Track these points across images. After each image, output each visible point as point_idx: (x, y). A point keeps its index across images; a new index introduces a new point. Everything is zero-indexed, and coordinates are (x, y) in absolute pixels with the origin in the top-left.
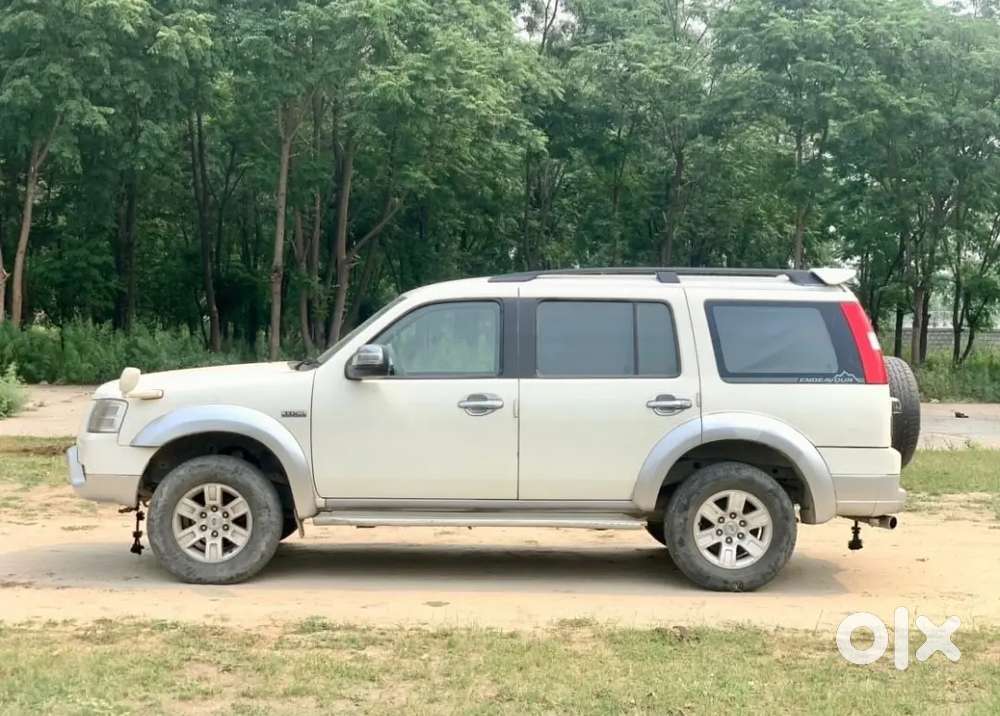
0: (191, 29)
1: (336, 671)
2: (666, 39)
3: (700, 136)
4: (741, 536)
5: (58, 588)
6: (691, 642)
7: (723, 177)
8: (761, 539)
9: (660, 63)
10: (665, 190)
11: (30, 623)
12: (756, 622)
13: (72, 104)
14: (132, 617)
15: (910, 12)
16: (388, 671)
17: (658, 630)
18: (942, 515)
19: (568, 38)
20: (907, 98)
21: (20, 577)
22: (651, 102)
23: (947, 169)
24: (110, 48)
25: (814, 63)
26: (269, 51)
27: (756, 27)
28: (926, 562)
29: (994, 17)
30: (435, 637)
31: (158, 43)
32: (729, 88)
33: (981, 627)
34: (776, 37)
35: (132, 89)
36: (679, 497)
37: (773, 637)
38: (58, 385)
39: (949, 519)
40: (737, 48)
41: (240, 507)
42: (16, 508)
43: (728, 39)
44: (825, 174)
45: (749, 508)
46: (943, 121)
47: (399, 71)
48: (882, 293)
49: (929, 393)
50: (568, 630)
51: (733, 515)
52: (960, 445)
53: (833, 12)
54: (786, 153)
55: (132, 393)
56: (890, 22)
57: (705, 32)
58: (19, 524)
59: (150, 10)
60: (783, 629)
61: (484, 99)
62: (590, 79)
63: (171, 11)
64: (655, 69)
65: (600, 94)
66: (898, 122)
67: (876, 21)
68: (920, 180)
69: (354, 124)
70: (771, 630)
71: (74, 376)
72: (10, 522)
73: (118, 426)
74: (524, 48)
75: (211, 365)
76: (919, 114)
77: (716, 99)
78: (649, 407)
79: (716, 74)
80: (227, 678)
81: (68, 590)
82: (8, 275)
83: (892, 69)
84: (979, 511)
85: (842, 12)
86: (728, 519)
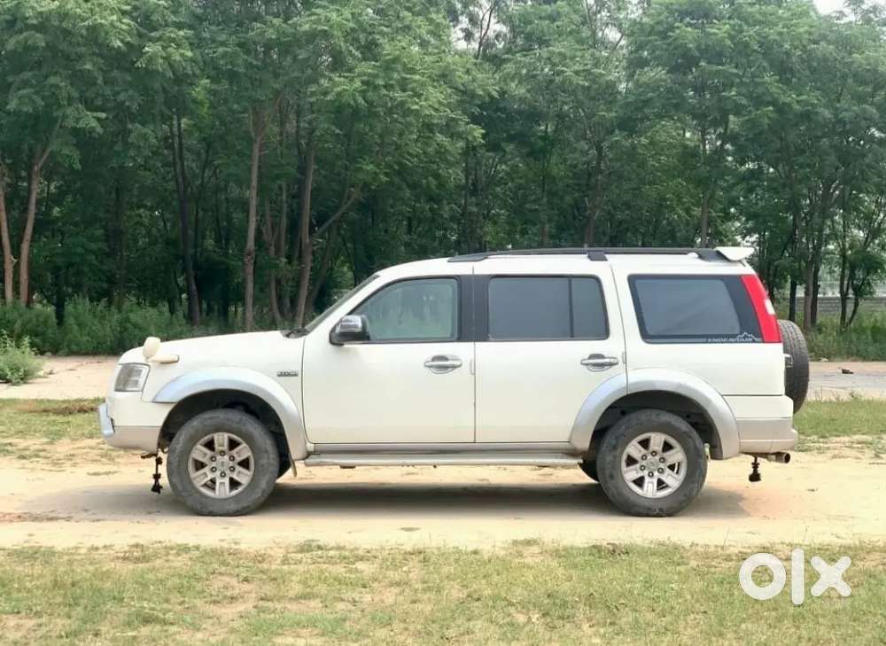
0: (173, 44)
1: (335, 579)
2: (585, 47)
3: (617, 132)
4: (661, 471)
5: (94, 521)
6: (622, 555)
7: (638, 166)
8: (677, 473)
9: (581, 68)
10: (586, 179)
11: (77, 548)
12: (675, 539)
13: (69, 111)
14: (160, 542)
15: (799, 21)
16: (376, 580)
17: (594, 547)
18: (829, 454)
19: (500, 45)
20: (798, 96)
21: (60, 513)
22: (573, 101)
23: (833, 157)
24: (102, 61)
25: (715, 68)
26: (240, 61)
27: (664, 35)
28: (816, 492)
29: (873, 23)
30: (412, 554)
31: (144, 57)
32: (642, 90)
33: (860, 542)
34: (682, 44)
35: (122, 97)
36: (609, 439)
37: (689, 551)
38: (60, 356)
39: (835, 457)
40: (649, 54)
41: (244, 451)
42: (46, 458)
43: (640, 47)
44: (727, 163)
45: (667, 447)
46: (829, 116)
47: (353, 77)
48: (777, 266)
49: (819, 354)
50: (520, 548)
51: (654, 453)
52: (845, 397)
53: (732, 22)
54: (692, 144)
55: (153, 358)
56: (781, 30)
57: (620, 40)
58: (51, 471)
59: (137, 29)
60: (697, 545)
61: (426, 100)
62: (520, 83)
63: (155, 29)
64: (577, 73)
65: (529, 96)
66: (790, 116)
67: (770, 29)
68: (809, 167)
69: (314, 124)
70: (687, 546)
71: (74, 347)
72: (43, 470)
73: (141, 386)
74: (461, 54)
75: (193, 337)
76: (808, 110)
77: (630, 100)
78: (582, 364)
79: (630, 77)
80: (246, 587)
81: (102, 522)
82: (15, 261)
83: (784, 70)
84: (861, 450)
85: (739, 22)
86: (649, 457)
